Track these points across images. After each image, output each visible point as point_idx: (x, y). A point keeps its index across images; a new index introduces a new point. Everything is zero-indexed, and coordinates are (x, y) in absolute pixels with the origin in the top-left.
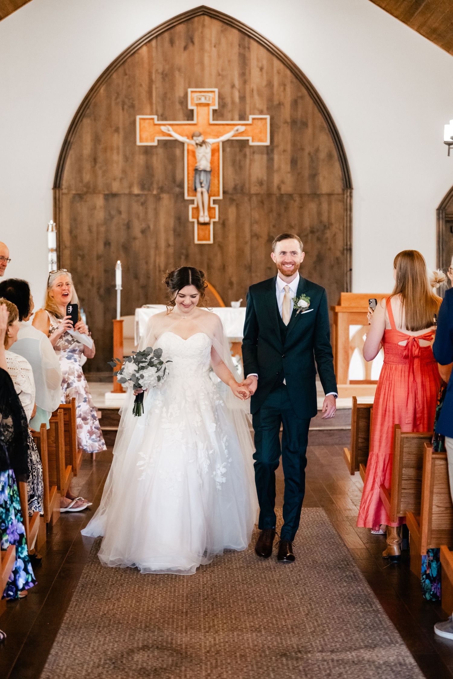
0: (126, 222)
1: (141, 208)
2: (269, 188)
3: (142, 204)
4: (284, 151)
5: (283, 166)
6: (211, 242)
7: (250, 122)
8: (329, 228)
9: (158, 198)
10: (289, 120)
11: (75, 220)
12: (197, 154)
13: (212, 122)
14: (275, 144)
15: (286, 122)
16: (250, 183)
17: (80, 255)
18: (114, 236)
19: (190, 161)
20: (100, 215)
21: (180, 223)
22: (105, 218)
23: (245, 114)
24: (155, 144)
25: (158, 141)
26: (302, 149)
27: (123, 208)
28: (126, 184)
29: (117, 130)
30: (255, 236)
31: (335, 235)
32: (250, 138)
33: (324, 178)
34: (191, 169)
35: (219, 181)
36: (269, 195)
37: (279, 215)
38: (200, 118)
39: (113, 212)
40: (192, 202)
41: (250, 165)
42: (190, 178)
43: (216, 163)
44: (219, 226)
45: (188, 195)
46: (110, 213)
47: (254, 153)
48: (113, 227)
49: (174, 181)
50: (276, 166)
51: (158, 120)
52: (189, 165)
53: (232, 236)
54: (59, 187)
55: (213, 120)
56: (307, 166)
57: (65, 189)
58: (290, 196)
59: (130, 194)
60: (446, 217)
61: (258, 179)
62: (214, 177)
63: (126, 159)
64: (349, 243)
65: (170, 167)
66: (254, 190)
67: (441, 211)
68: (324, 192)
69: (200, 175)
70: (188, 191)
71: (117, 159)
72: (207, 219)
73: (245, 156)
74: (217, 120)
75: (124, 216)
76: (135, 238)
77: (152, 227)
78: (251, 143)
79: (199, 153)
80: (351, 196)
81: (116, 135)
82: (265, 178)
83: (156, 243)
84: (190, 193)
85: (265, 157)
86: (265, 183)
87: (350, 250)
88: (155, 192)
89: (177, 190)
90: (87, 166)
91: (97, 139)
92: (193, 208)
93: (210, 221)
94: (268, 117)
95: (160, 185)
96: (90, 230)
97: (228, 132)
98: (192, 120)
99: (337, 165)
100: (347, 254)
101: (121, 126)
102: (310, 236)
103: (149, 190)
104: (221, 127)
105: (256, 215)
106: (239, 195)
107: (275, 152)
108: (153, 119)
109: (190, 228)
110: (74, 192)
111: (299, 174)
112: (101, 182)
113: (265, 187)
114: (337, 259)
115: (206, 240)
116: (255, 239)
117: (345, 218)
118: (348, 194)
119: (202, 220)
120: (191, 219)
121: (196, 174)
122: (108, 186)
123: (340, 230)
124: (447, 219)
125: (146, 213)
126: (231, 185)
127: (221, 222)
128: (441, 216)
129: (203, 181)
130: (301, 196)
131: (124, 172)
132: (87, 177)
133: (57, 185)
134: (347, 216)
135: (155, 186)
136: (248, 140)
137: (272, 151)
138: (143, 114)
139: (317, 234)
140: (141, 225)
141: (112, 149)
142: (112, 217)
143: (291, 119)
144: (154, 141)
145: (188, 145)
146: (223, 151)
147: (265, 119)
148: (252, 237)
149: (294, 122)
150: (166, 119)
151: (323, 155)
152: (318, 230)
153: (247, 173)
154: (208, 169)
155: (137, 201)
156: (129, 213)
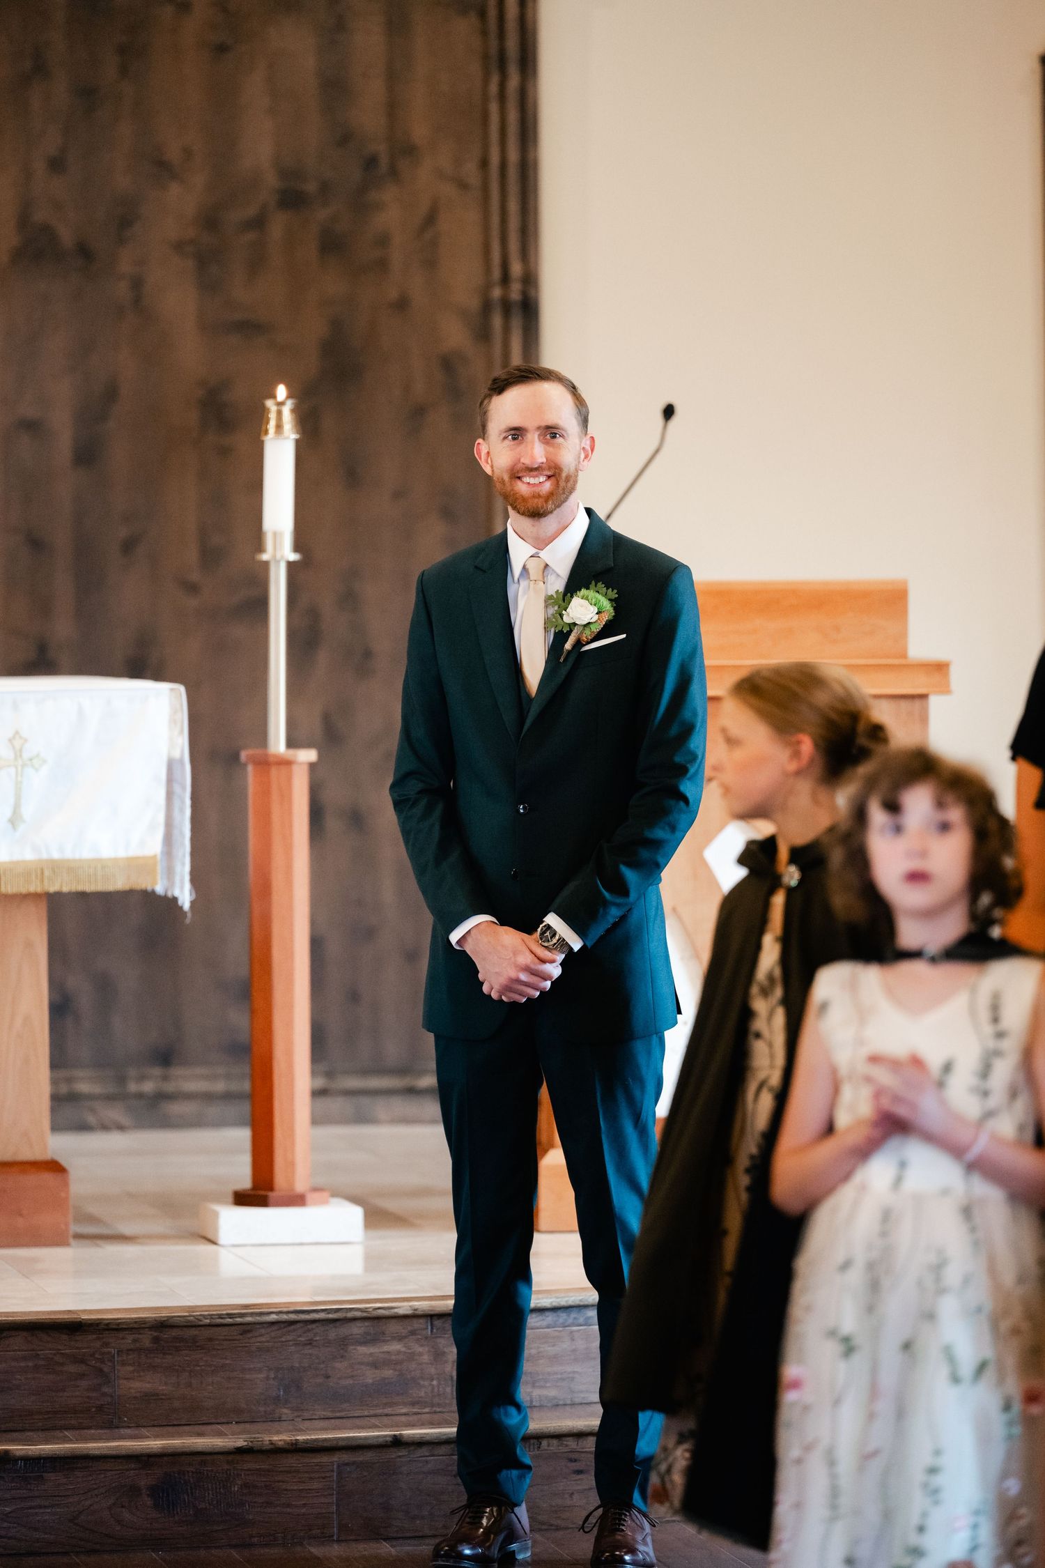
8: (394, 173)
31: (431, 219)
37: (88, 95)
64: (516, 269)
100: (507, 330)
102: (278, 226)
114: (449, 364)
117: (494, 108)
134: (502, 97)
139: (322, 214)
152: (325, 188)
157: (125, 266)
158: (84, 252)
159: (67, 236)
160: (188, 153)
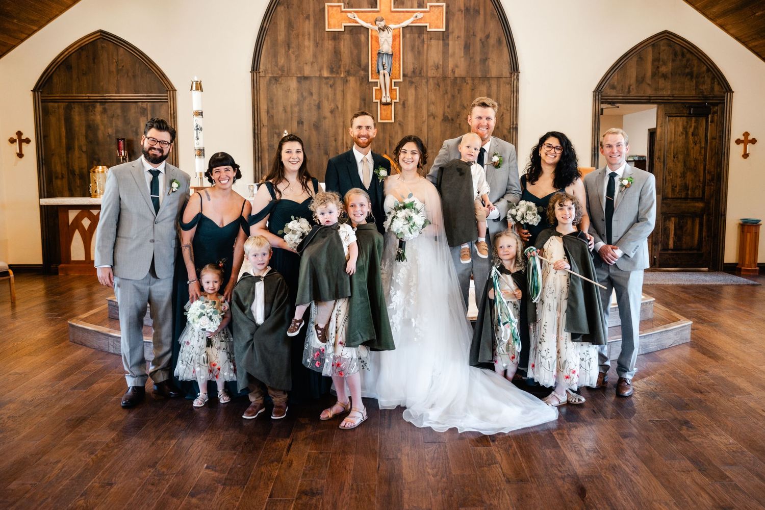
0: (317, 102)
1: (330, 89)
2: (443, 71)
3: (331, 86)
4: (458, 37)
5: (457, 51)
6: (393, 121)
7: (428, 9)
9: (345, 81)
10: (463, 9)
11: (271, 100)
12: (380, 38)
13: (393, 9)
14: (450, 30)
15: (460, 10)
16: (427, 67)
17: (276, 133)
18: (305, 116)
19: (373, 47)
20: (294, 97)
21: (365, 103)
22: (298, 100)
23: (424, 3)
24: (343, 30)
25: (344, 26)
26: (474, 35)
27: (314, 90)
28: (316, 67)
29: (308, 17)
30: (432, 116)
31: (503, 115)
32: (427, 24)
33: (494, 62)
34: (375, 53)
35: (400, 65)
36: (445, 78)
37: (453, 96)
38: (382, 5)
39: (305, 94)
40: (376, 84)
41: (428, 50)
42: (373, 62)
43: (397, 48)
44: (399, 107)
45: (372, 78)
46: (302, 93)
47: (431, 39)
48: (305, 107)
49: (360, 66)
50: (451, 51)
51: (344, 8)
52: (373, 50)
53: (411, 114)
54: (256, 70)
55: (394, 8)
56: (479, 50)
57: (262, 72)
58: (463, 79)
59: (320, 77)
60: (601, 99)
61: (434, 63)
62: (395, 61)
63: (317, 45)
64: (515, 123)
65: (355, 52)
66: (431, 73)
67: (597, 93)
68: (493, 76)
69: (382, 59)
70: (372, 74)
71: (308, 46)
72: (389, 100)
73: (423, 41)
74: (398, 8)
75: (315, 97)
76: (325, 118)
77: (340, 107)
78: (429, 30)
79: (382, 38)
80: (518, 79)
81: (307, 22)
82: (441, 63)
83: (344, 122)
84: (373, 75)
85: (441, 42)
86: (441, 67)
87: (516, 129)
88: (342, 76)
89: (362, 73)
90: (282, 51)
91: (290, 26)
92: (376, 90)
93: (391, 101)
94: (444, 4)
95: (347, 68)
96: (285, 111)
97: (408, 18)
98: (376, 7)
99: (505, 51)
100: (513, 132)
101: (311, 13)
103: (338, 73)
104: (402, 14)
105: (432, 97)
106: (418, 78)
107: (450, 37)
108: (340, 6)
109: (374, 108)
110: (270, 75)
111: (471, 58)
112: (294, 66)
113: (440, 70)
115: (388, 120)
116: (431, 118)
117: (512, 99)
118: (515, 77)
119: (384, 100)
120: (374, 101)
121: (379, 57)
122: (301, 69)
123: (507, 110)
124: (602, 100)
125: (335, 94)
126: (410, 68)
127: (402, 103)
128: (597, 97)
129: (385, 63)
130: (473, 79)
131: (315, 56)
132: (282, 61)
133: (255, 68)
134: (513, 97)
135: (343, 69)
136: (426, 26)
137: (448, 37)
138: (332, 3)
140: (330, 105)
141: (303, 35)
142: (305, 99)
143: (464, 7)
144: (341, 27)
145: (372, 30)
146: (404, 36)
147: (442, 6)
148: (429, 116)
149: (467, 10)
150: (352, 7)
151: (492, 41)
153: (425, 57)
154: (390, 53)
155: (327, 84)
156: (319, 95)
157: (458, 122)
158: (452, 120)
159: (450, 117)
160: (467, 105)
